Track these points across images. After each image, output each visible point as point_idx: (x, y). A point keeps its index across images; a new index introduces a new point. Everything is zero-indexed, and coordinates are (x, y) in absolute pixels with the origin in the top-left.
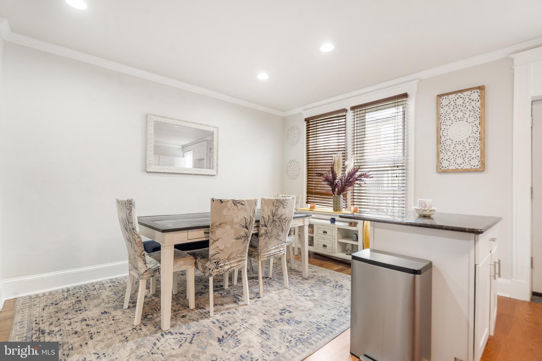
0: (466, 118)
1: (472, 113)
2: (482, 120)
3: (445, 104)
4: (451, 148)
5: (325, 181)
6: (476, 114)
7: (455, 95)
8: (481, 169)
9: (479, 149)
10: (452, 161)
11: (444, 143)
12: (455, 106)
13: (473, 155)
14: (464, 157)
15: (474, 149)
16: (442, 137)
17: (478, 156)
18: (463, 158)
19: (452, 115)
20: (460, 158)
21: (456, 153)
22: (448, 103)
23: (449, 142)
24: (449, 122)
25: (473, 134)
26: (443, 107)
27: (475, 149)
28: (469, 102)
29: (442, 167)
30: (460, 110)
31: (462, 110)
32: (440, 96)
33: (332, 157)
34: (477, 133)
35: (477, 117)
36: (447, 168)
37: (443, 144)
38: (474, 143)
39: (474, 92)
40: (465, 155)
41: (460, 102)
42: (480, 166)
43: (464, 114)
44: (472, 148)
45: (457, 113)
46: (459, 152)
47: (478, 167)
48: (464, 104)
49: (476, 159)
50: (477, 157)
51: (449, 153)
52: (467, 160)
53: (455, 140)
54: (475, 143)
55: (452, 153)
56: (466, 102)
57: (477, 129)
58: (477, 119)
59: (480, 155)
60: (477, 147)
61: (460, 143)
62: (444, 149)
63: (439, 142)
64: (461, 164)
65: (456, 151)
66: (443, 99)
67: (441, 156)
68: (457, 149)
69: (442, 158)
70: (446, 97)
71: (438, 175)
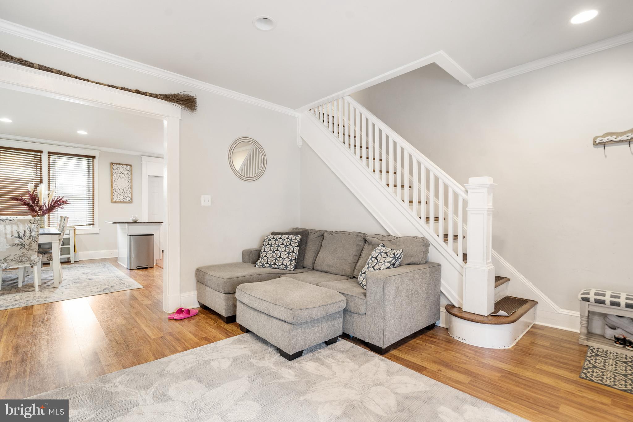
0: (124, 177)
1: (127, 176)
2: (131, 180)
4: (118, 191)
6: (129, 177)
7: (120, 165)
8: (131, 203)
9: (130, 193)
10: (118, 198)
12: (119, 170)
13: (128, 196)
15: (128, 193)
16: (114, 185)
19: (118, 175)
20: (122, 196)
21: (120, 194)
22: (116, 168)
23: (117, 188)
24: (117, 178)
25: (128, 186)
26: (114, 169)
28: (126, 171)
29: (114, 200)
30: (122, 173)
32: (112, 164)
36: (116, 200)
37: (114, 188)
39: (128, 167)
40: (124, 195)
41: (122, 169)
42: (130, 201)
43: (123, 175)
45: (120, 174)
46: (122, 193)
51: (117, 193)
52: (125, 198)
53: (119, 187)
54: (129, 190)
56: (124, 170)
57: (129, 184)
58: (129, 179)
59: (130, 196)
61: (122, 189)
62: (114, 191)
63: (112, 187)
64: (122, 199)
65: (120, 192)
66: (114, 165)
67: (113, 194)
69: (114, 196)
71: (111, 204)
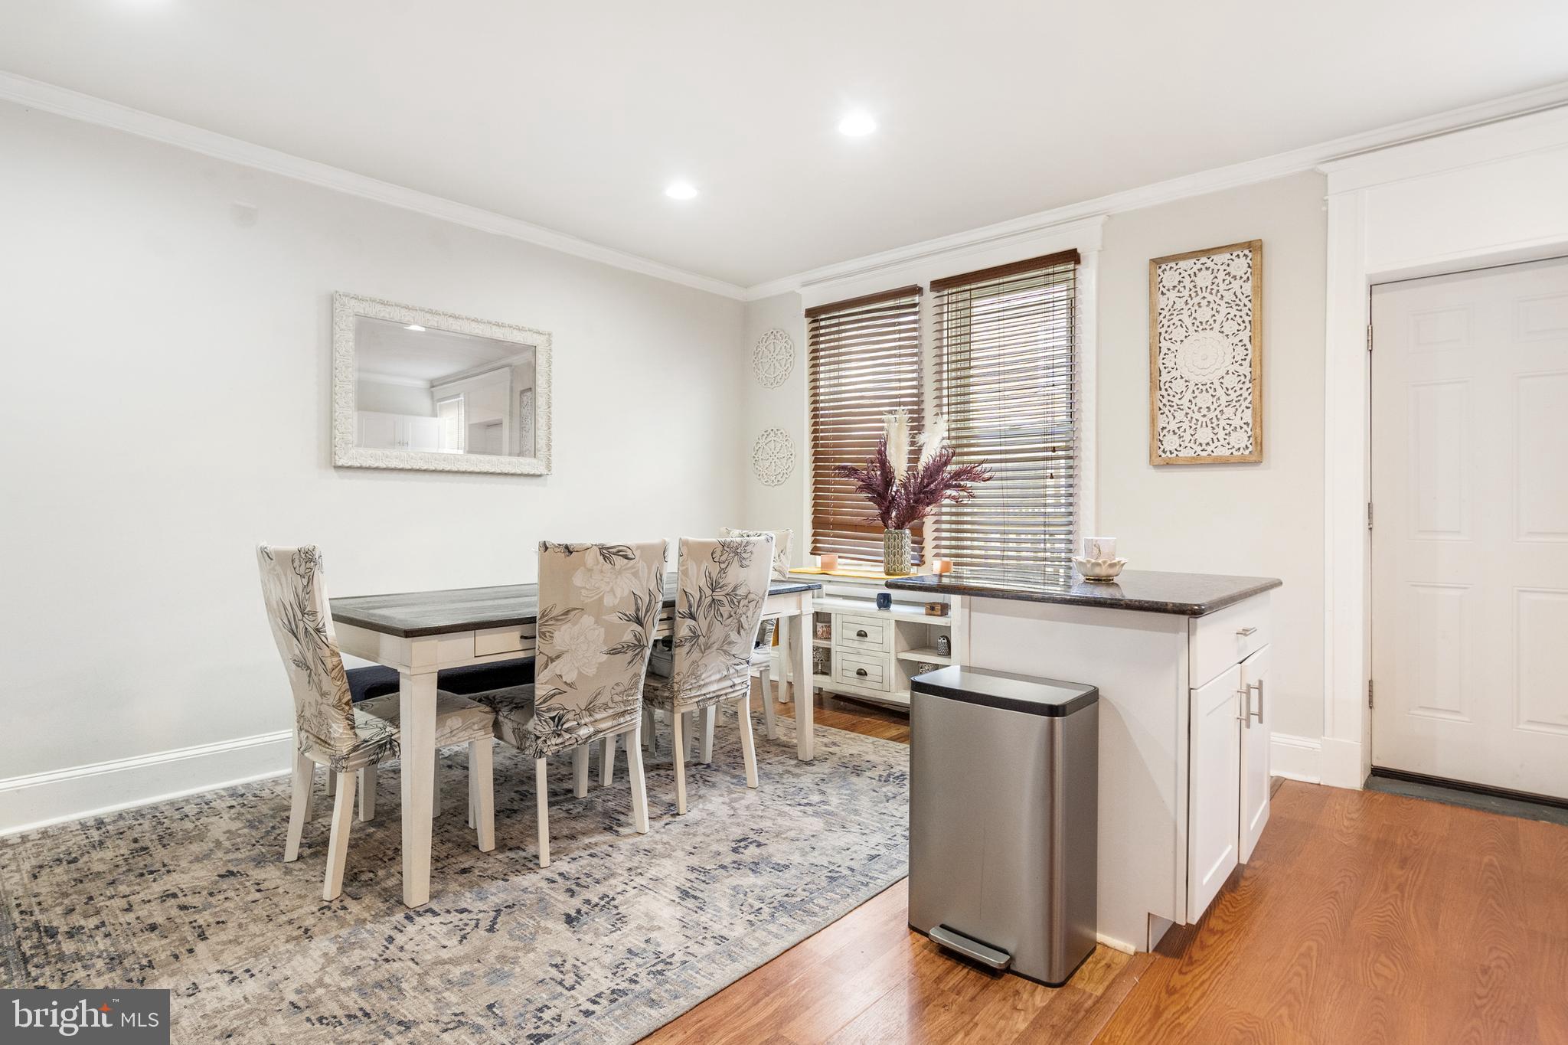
0: (1218, 322)
1: (1233, 312)
2: (1257, 328)
3: (1169, 285)
4: (1185, 402)
5: (861, 489)
6: (1243, 314)
7: (1194, 260)
8: (1253, 458)
9: (1250, 405)
10: (1187, 437)
11: (1167, 387)
12: (1194, 290)
13: (1236, 422)
14: (1214, 425)
15: (1238, 404)
16: (1164, 372)
17: (1247, 424)
18: (1213, 428)
19: (1186, 313)
20: (1204, 428)
21: (1197, 416)
22: (1176, 283)
23: (1179, 386)
24: (1178, 333)
25: (1236, 367)
26: (1165, 291)
27: (1240, 406)
28: (1227, 282)
29: (1164, 451)
30: (1204, 303)
31: (1209, 302)
32: (1157, 262)
33: (883, 422)
34: (1243, 362)
35: (1243, 322)
36: (1176, 452)
37: (1166, 390)
38: (1237, 389)
39: (1238, 256)
40: (1218, 419)
41: (1204, 279)
42: (1251, 448)
43: (1214, 312)
44: (1234, 403)
45: (1199, 310)
46: (1204, 411)
47: (1247, 452)
48: (1214, 287)
49: (1243, 430)
50: (1245, 427)
51: (1180, 415)
52: (1221, 435)
53: (1194, 379)
54: (1241, 389)
55: (1187, 414)
56: (1219, 281)
57: (1246, 352)
58: (1246, 327)
59: (1250, 421)
60: (1246, 399)
61: (1206, 388)
62: (1168, 404)
63: (1155, 384)
64: (1208, 444)
65: (1196, 409)
66: (1165, 269)
67: (1162, 421)
68: (1199, 405)
69: (1163, 428)
70: (1173, 264)
71: (1153, 472)
